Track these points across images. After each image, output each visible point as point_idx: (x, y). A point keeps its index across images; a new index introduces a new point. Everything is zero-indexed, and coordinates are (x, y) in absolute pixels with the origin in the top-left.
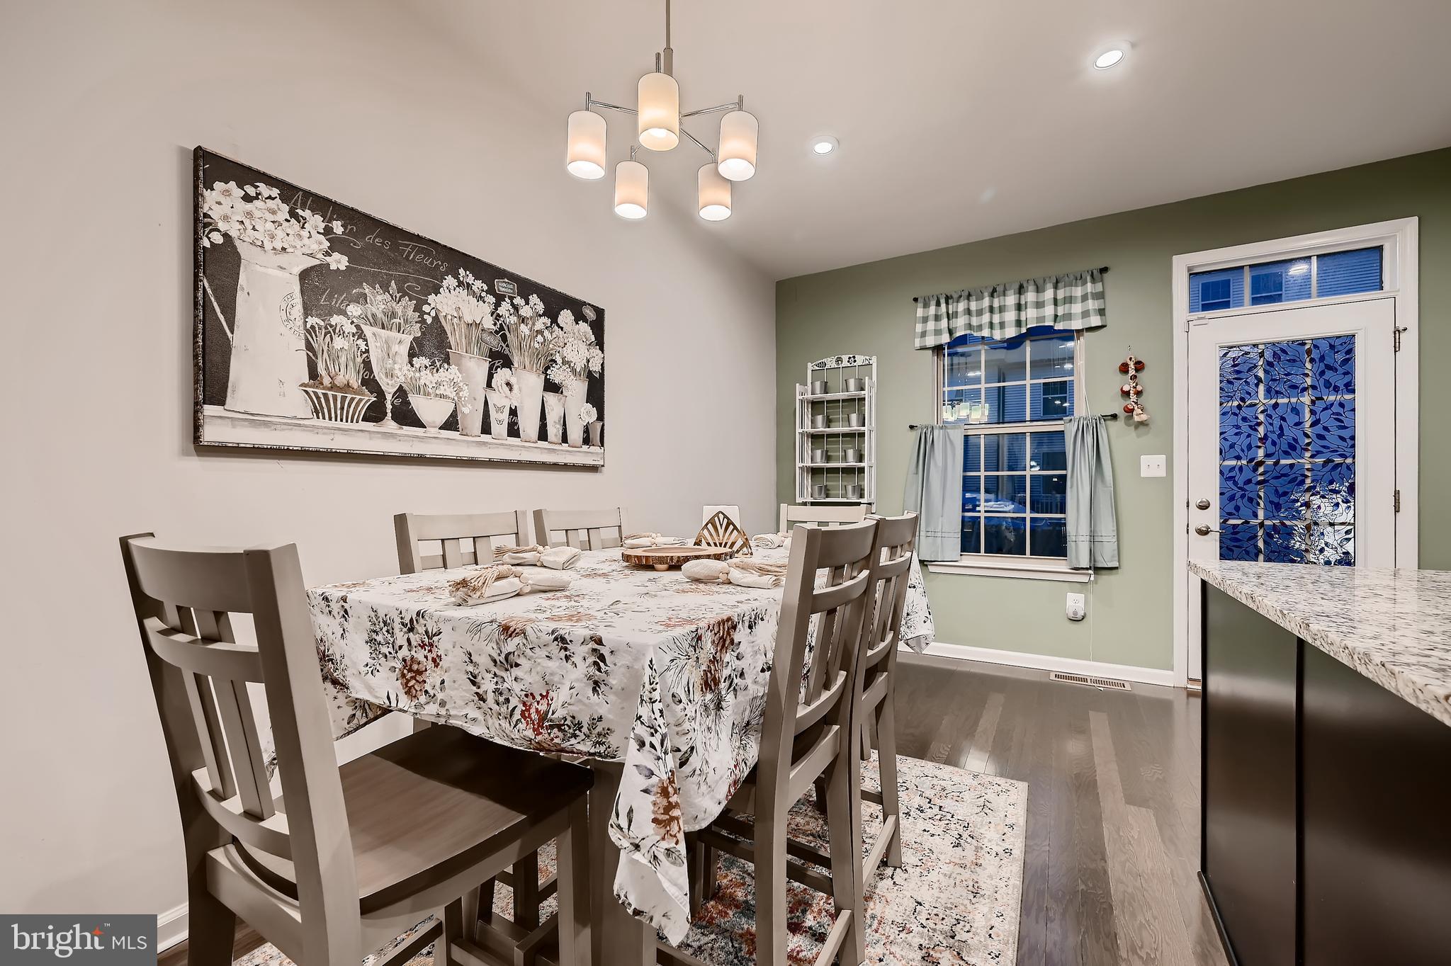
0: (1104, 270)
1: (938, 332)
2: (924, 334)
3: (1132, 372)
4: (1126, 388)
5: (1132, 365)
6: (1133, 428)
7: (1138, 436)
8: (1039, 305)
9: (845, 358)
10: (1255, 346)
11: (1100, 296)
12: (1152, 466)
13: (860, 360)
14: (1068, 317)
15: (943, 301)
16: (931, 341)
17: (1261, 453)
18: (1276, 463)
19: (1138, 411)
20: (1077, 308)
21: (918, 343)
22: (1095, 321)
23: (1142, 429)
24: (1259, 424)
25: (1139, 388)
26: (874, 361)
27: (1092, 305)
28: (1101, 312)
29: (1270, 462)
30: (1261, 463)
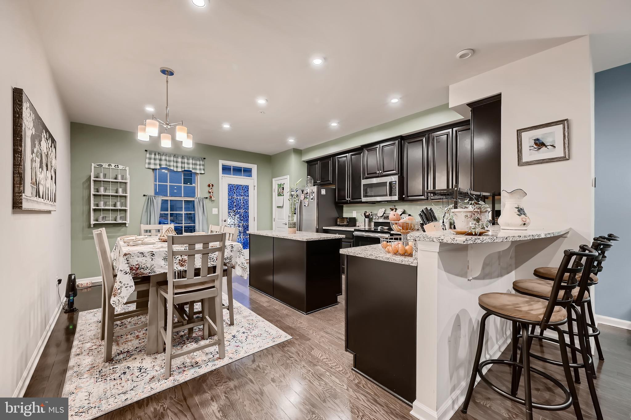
0: (204, 159)
1: (155, 164)
2: (149, 164)
3: (211, 187)
4: (210, 191)
5: (211, 185)
6: (211, 201)
7: (212, 203)
8: (188, 164)
9: (113, 165)
10: (234, 185)
11: (203, 165)
12: (215, 211)
13: (121, 167)
14: (196, 169)
15: (157, 154)
16: (152, 167)
17: (235, 209)
18: (237, 211)
19: (212, 197)
20: (198, 167)
21: (147, 166)
22: (203, 172)
23: (213, 202)
24: (235, 202)
25: (213, 191)
26: (127, 169)
27: (202, 167)
28: (204, 170)
29: (236, 211)
30: (235, 211)
